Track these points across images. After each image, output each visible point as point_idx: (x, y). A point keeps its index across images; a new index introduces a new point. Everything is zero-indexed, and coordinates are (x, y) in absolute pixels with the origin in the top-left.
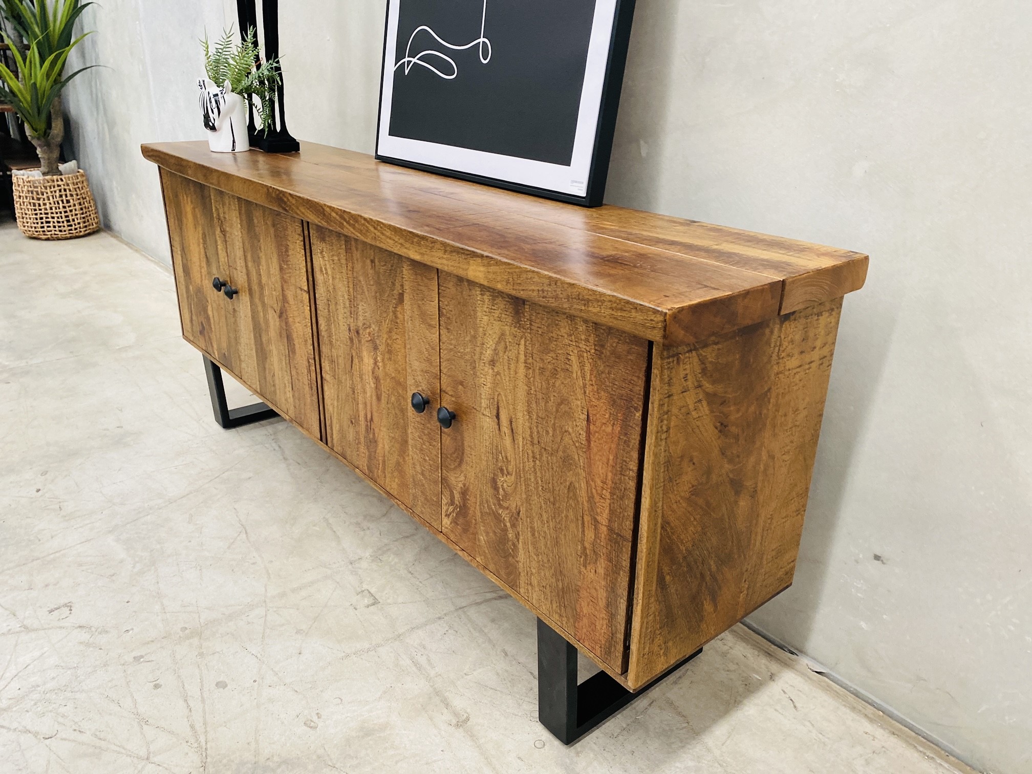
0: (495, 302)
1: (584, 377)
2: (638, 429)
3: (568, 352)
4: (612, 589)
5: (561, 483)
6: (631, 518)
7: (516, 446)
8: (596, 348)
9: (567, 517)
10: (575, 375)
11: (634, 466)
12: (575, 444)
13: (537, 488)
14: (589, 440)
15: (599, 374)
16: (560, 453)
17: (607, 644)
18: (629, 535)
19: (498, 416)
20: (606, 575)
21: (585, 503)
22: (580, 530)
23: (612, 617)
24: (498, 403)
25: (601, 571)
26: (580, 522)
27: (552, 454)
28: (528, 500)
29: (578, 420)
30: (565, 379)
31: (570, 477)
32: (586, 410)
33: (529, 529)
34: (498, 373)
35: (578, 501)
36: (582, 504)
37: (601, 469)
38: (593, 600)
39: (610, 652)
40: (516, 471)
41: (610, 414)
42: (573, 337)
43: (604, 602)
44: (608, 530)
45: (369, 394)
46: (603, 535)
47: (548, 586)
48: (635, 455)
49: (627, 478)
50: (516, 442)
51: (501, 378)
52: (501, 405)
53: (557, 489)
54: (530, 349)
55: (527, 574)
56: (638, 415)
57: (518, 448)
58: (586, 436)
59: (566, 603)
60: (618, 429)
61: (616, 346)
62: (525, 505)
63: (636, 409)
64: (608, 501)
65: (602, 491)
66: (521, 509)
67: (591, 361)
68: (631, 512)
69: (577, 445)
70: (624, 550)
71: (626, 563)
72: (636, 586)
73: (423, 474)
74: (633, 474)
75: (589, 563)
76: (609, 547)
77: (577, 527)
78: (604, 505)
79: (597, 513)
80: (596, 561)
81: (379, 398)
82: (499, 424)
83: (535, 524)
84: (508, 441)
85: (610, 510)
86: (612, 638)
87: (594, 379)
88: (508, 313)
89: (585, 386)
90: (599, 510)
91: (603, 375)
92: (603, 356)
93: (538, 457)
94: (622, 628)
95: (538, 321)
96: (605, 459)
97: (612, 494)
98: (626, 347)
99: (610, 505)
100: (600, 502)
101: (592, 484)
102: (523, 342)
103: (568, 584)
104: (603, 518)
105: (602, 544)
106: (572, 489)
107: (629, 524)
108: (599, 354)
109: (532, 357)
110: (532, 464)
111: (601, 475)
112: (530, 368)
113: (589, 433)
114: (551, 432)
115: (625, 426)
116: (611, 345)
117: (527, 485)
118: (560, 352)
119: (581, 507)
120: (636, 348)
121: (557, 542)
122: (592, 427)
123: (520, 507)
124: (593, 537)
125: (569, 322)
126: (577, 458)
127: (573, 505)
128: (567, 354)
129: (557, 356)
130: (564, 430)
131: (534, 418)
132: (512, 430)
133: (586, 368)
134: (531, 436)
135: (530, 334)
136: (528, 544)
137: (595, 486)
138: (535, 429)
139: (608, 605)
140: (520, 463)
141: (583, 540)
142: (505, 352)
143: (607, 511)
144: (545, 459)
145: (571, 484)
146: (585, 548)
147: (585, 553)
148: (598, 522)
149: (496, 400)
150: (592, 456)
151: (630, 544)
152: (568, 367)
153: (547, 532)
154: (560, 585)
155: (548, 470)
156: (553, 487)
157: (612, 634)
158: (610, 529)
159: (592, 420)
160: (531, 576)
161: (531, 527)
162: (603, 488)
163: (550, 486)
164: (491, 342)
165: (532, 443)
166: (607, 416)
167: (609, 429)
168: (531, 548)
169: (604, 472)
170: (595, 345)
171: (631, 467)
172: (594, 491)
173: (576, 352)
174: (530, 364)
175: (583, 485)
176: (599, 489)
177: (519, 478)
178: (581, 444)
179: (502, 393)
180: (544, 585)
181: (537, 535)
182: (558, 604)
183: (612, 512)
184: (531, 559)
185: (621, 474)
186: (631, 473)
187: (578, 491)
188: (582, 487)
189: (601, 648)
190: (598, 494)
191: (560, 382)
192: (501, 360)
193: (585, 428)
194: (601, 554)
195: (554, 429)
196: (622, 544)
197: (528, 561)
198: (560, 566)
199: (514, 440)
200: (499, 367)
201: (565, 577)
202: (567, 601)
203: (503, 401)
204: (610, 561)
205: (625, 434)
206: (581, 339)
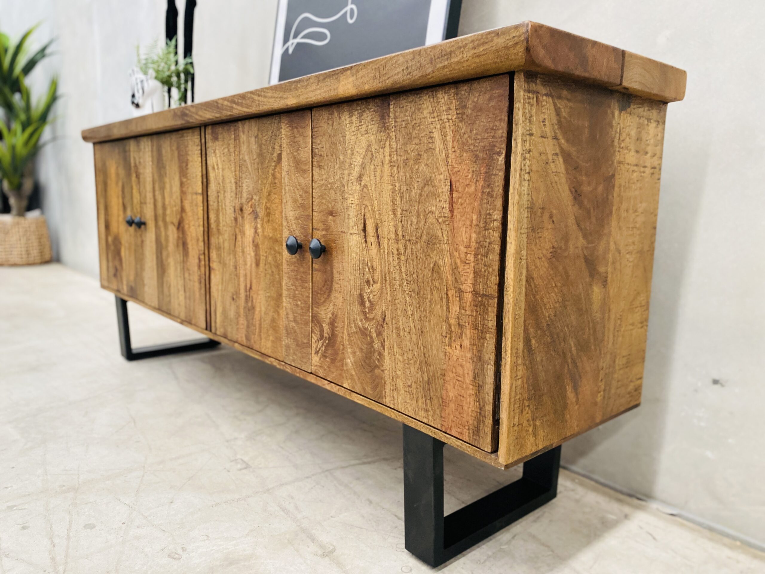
0: (362, 117)
1: (446, 148)
2: (502, 174)
3: (431, 130)
4: (479, 358)
5: (425, 268)
6: (497, 272)
7: (382, 251)
8: (458, 112)
9: (431, 301)
10: (437, 151)
11: (497, 215)
12: (438, 221)
13: (401, 285)
14: (452, 211)
15: (461, 137)
16: (425, 237)
17: (476, 423)
18: (493, 290)
19: (364, 230)
20: (472, 345)
21: (450, 278)
22: (445, 308)
23: (479, 388)
24: (364, 216)
25: (467, 343)
26: (444, 300)
27: (416, 242)
28: (393, 302)
29: (441, 195)
30: (428, 159)
31: (434, 257)
32: (449, 181)
33: (394, 331)
34: (365, 186)
35: (442, 279)
36: (447, 280)
38: (460, 379)
39: (478, 431)
40: (382, 276)
41: (473, 171)
42: (435, 114)
43: (471, 376)
44: (473, 295)
45: (249, 264)
46: (468, 303)
47: (413, 384)
48: (499, 203)
49: (491, 231)
50: (381, 247)
51: (368, 190)
52: (368, 216)
53: (421, 276)
54: (395, 147)
55: (393, 380)
56: (501, 159)
57: (384, 252)
58: (449, 208)
59: (432, 394)
60: (481, 184)
61: (478, 100)
62: (390, 307)
63: (499, 154)
64: (472, 264)
65: (466, 256)
66: (387, 314)
67: (452, 128)
68: (496, 266)
69: (440, 220)
70: (490, 309)
71: (492, 323)
72: (503, 345)
73: (295, 321)
74: (497, 224)
75: (455, 340)
76: (474, 314)
77: (442, 307)
78: (468, 270)
79: (461, 282)
80: (461, 334)
81: (257, 264)
82: (365, 237)
83: (401, 323)
84: (374, 250)
85: (475, 272)
86: (480, 413)
87: (456, 144)
88: (374, 123)
89: (447, 157)
90: (463, 279)
91: (466, 136)
92: (465, 116)
93: (403, 251)
94: (490, 398)
95: (402, 115)
96: (468, 223)
97: (476, 255)
98: (487, 96)
99: (474, 268)
100: (464, 269)
101: (456, 254)
102: (388, 143)
103: (433, 372)
104: (468, 287)
105: (467, 313)
106: (436, 269)
107: (494, 279)
108: (461, 117)
109: (397, 154)
110: (397, 262)
111: (465, 240)
112: (395, 166)
113: (452, 202)
114: (415, 221)
115: (488, 177)
116: (473, 102)
117: (392, 286)
118: (423, 135)
119: (445, 284)
120: (496, 92)
121: (422, 332)
122: (455, 195)
123: (385, 313)
124: (458, 310)
125: (432, 100)
126: (440, 234)
127: (438, 285)
128: (430, 132)
129: (420, 140)
130: (427, 212)
131: (399, 213)
132: (378, 236)
133: (448, 138)
134: (396, 234)
135: (395, 131)
136: (393, 347)
137: (459, 254)
138: (400, 224)
139: (475, 378)
140: (385, 266)
141: (447, 318)
142: (371, 161)
143: (472, 276)
144: (409, 250)
145: (435, 264)
146: (450, 326)
147: (450, 331)
148: (462, 291)
149: (363, 213)
150: (455, 225)
151: (496, 300)
152: (431, 145)
153: (412, 326)
154: (426, 377)
155: (413, 261)
156: (417, 276)
157: (481, 409)
158: (475, 293)
159: (454, 188)
160: (396, 380)
161: (396, 328)
162: (467, 253)
163: (415, 276)
164: (359, 158)
165: (397, 240)
166: (470, 176)
167: (472, 189)
168: (396, 350)
169: (467, 236)
170: (457, 109)
171: (495, 217)
172: (458, 261)
173: (438, 126)
174: (394, 161)
175: (447, 259)
176: (462, 256)
177: (384, 282)
178: (445, 217)
179: (368, 204)
180: (409, 384)
181: (402, 333)
182: (424, 399)
183: (477, 274)
184: (396, 362)
185: (485, 230)
186: (495, 223)
187: (442, 268)
188: (446, 262)
189: (469, 429)
190: (462, 262)
191: (423, 165)
192: (368, 172)
193: (448, 200)
194: (467, 325)
195: (418, 216)
196: (488, 304)
197: (393, 365)
198: (425, 357)
199: (380, 246)
200: (365, 179)
201: (430, 366)
202: (433, 392)
203: (369, 211)
204: (476, 329)
205: (489, 186)
206: (443, 111)
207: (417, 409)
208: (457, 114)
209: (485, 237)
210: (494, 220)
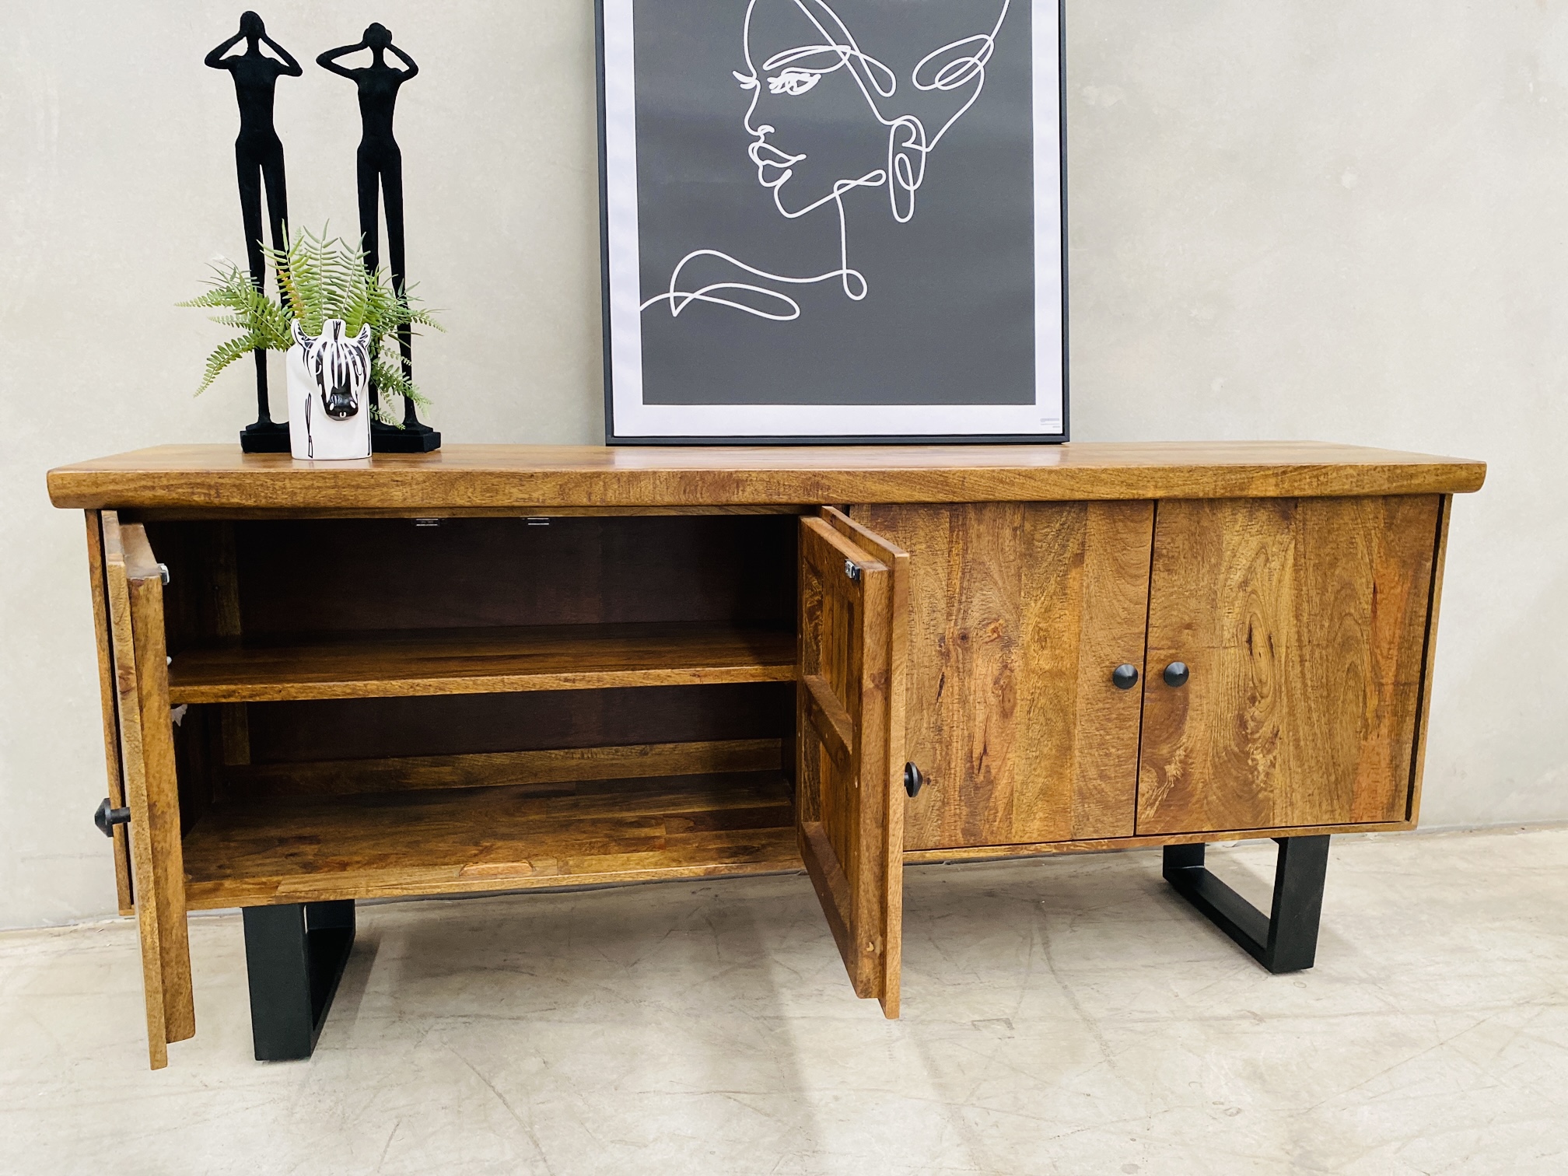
0: (1255, 517)
1: (1370, 554)
2: (1429, 577)
3: (1352, 536)
4: (1398, 742)
5: (1338, 670)
6: (1420, 662)
7: (1276, 662)
8: (1386, 521)
10: (1359, 556)
11: (1423, 612)
12: (1357, 622)
13: (1304, 694)
14: (1374, 612)
15: (1388, 544)
16: (1339, 640)
18: (1416, 677)
19: (1250, 641)
20: (1390, 732)
21: (1368, 675)
22: (1361, 705)
25: (1384, 731)
27: (1327, 646)
28: (1292, 713)
29: (1361, 597)
30: (1347, 563)
31: (1351, 657)
32: (1372, 584)
33: (1291, 744)
34: (1254, 592)
35: (1359, 677)
37: (1387, 631)
38: (1375, 766)
41: (1400, 575)
42: (1359, 521)
43: (1387, 759)
44: (1394, 686)
45: (980, 716)
46: (1388, 694)
47: (1316, 790)
48: (1425, 602)
50: (1276, 656)
51: (1258, 597)
52: (1255, 624)
53: (1333, 679)
54: (1303, 550)
55: (1286, 796)
56: (1429, 565)
57: (1279, 661)
59: (1340, 793)
60: (1407, 586)
61: (1408, 513)
62: (1285, 721)
64: (1395, 658)
65: (1388, 652)
66: (1281, 728)
67: (1380, 535)
68: (1419, 657)
69: (1360, 621)
70: (1411, 694)
71: (1412, 707)
73: (1102, 776)
74: (1423, 620)
75: (1371, 732)
76: (1395, 703)
77: (1357, 704)
79: (1382, 676)
80: (1379, 725)
81: (1006, 714)
82: (1250, 649)
83: (1301, 733)
84: (1263, 662)
86: (1396, 790)
87: (1382, 550)
89: (1371, 561)
90: (1384, 673)
91: (1393, 543)
92: (1394, 526)
93: (1308, 657)
94: (1406, 772)
95: (1314, 518)
96: (1392, 621)
97: (1400, 649)
98: (1418, 511)
99: (1397, 660)
100: (1385, 664)
101: (1377, 651)
102: (1292, 546)
103: (1343, 772)
104: (1389, 679)
105: (1387, 703)
106: (1352, 669)
107: (1417, 667)
108: (1389, 526)
109: (1305, 558)
110: (1299, 669)
111: (1388, 637)
112: (1301, 569)
113: (1375, 603)
114: (1327, 624)
115: (1416, 579)
116: (1402, 514)
117: (1290, 696)
118: (1342, 540)
119: (1362, 681)
120: (1427, 508)
121: (1331, 734)
122: (1379, 596)
123: (1278, 727)
124: (1377, 703)
125: (1355, 507)
126: (1359, 635)
127: (1353, 685)
128: (1351, 538)
129: (1338, 545)
130: (1344, 614)
131: (1305, 618)
132: (1271, 646)
133: (1373, 544)
134: (1299, 640)
135: (1303, 534)
136: (1289, 761)
137: (1381, 651)
138: (1306, 630)
139: (1391, 761)
140: (1281, 677)
141: (1364, 713)
142: (1265, 565)
143: (1394, 669)
144: (1317, 655)
145: (1351, 665)
146: (1366, 720)
147: (1366, 726)
148: (1382, 685)
149: (1247, 623)
150: (1378, 624)
151: (1418, 686)
152: (1352, 550)
153: (1318, 732)
154: (1333, 778)
155: (1322, 665)
156: (1327, 680)
157: (1396, 786)
158: (1396, 684)
159: (1378, 590)
160: (1292, 795)
161: (1295, 740)
162: (1390, 649)
163: (1324, 680)
164: (1244, 562)
165: (1300, 647)
166: (1396, 579)
167: (1399, 590)
168: (1293, 764)
169: (1391, 632)
170: (1384, 519)
171: (1421, 614)
172: (1379, 657)
173: (1362, 532)
174: (1301, 565)
175: (1367, 658)
176: (1385, 652)
177: (1278, 694)
178: (1365, 618)
179: (1257, 612)
180: (1310, 792)
181: (1302, 743)
182: (1329, 801)
183: (1399, 666)
184: (1292, 776)
185: (1410, 625)
186: (1421, 619)
187: (1359, 667)
188: (1365, 659)
189: (1383, 809)
190: (1383, 658)
191: (1340, 568)
192: (1258, 576)
193: (1370, 601)
194: (1386, 714)
195: (1331, 620)
196: (1410, 691)
197: (1288, 780)
198: (1333, 758)
199: (1273, 656)
200: (1255, 584)
201: (1339, 765)
202: (1342, 789)
203: (1258, 619)
204: (1395, 715)
205: (1416, 587)
206: (1369, 519)
207: (1320, 814)
208: (1385, 523)
209: (1409, 632)
210: (1419, 616)
